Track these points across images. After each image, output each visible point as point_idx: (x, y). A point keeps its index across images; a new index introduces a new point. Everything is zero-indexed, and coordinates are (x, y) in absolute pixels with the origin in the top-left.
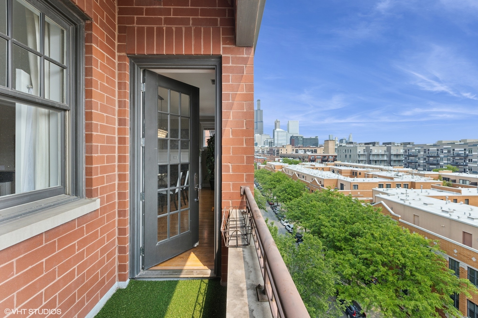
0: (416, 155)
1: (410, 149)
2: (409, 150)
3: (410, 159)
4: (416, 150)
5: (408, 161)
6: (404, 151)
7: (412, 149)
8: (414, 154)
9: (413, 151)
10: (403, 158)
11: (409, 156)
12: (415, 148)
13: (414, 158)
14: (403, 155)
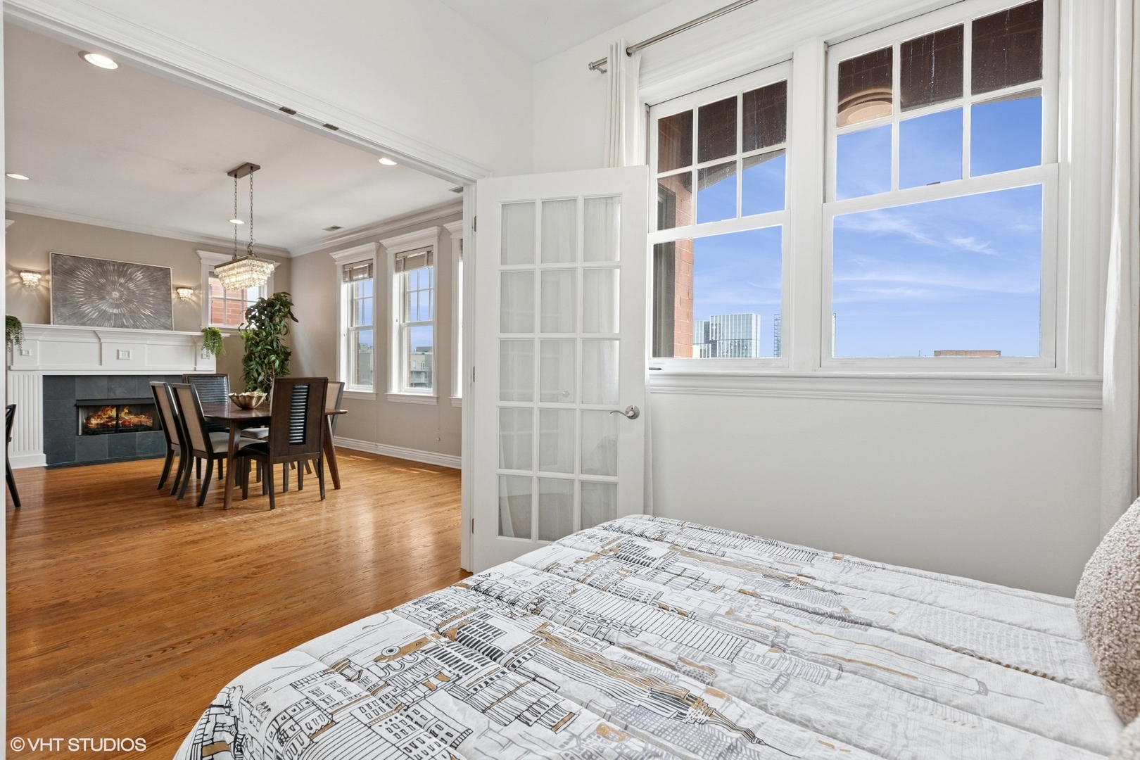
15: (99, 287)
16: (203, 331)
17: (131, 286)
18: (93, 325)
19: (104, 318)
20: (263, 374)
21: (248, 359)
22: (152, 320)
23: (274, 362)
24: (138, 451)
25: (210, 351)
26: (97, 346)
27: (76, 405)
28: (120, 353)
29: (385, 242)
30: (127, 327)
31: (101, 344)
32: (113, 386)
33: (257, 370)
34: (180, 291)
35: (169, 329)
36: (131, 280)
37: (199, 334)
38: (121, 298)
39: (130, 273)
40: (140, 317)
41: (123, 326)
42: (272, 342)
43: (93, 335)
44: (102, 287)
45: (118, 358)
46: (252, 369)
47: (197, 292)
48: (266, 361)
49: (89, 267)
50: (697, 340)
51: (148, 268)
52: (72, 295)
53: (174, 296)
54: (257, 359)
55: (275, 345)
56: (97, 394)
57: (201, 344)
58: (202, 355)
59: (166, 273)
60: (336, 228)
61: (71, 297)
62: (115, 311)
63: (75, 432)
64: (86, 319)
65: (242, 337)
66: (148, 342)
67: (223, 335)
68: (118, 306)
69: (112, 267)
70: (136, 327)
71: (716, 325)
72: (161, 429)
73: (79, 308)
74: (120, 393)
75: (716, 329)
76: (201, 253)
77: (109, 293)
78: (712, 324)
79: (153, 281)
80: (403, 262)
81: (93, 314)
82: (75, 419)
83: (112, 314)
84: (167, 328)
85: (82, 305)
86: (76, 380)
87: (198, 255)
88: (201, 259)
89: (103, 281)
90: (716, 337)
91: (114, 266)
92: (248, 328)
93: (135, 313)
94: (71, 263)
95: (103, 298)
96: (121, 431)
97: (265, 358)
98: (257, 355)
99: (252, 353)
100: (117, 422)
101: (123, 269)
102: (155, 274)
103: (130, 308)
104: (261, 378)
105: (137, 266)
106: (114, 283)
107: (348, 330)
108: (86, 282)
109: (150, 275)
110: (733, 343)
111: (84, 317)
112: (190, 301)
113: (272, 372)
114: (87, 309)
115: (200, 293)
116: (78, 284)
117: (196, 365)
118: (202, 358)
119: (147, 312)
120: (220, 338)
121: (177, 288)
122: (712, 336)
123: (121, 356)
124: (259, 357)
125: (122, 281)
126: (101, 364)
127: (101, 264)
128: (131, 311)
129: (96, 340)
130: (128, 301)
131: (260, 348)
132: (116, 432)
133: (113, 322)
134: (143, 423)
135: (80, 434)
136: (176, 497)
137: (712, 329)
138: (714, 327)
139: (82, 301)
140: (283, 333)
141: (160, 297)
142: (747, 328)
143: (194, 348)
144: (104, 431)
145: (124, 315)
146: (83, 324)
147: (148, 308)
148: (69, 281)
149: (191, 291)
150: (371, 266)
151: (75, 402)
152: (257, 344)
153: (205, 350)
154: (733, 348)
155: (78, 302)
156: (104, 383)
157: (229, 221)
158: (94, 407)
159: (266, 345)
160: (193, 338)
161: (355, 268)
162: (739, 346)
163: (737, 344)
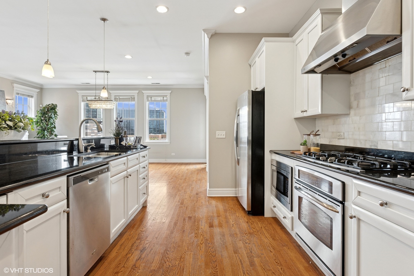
59: (3, 92)
71: (120, 114)
76: (15, 85)
88: (14, 87)
110: (127, 121)
154: (127, 123)
162: (130, 122)
163: (129, 122)
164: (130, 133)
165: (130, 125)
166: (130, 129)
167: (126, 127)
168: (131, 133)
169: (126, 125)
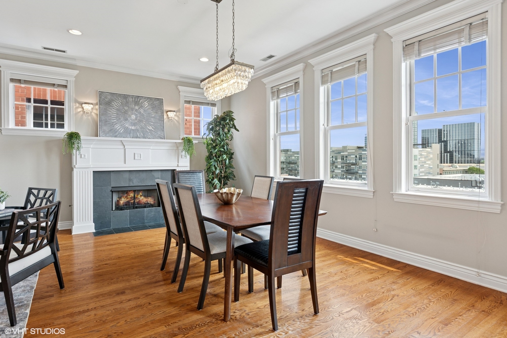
0: (296, 162)
1: (290, 156)
2: (289, 158)
3: (291, 167)
4: (295, 157)
5: (289, 168)
6: (285, 158)
7: (292, 156)
8: (294, 161)
9: (293, 158)
10: (285, 166)
11: (290, 163)
12: (295, 155)
13: (294, 165)
14: (285, 163)
15: (124, 112)
16: (182, 139)
17: (142, 111)
18: (121, 137)
19: (127, 133)
20: (218, 168)
21: (210, 157)
22: (153, 133)
23: (225, 160)
24: (146, 221)
25: (187, 153)
26: (123, 150)
27: (111, 191)
28: (136, 155)
29: (312, 61)
30: (139, 138)
31: (125, 149)
32: (132, 178)
33: (214, 166)
34: (169, 113)
35: (163, 139)
36: (142, 107)
37: (181, 141)
38: (136, 119)
39: (141, 102)
40: (147, 131)
41: (137, 137)
42: (223, 146)
43: (121, 143)
44: (126, 112)
45: (135, 159)
46: (212, 165)
47: (178, 114)
48: (220, 159)
49: (119, 99)
50: (433, 141)
51: (151, 99)
52: (110, 118)
53: (165, 117)
54: (215, 158)
55: (225, 148)
56: (123, 183)
57: (181, 148)
58: (182, 155)
59: (161, 101)
60: (271, 57)
61: (109, 119)
62: (133, 128)
63: (111, 208)
64: (117, 133)
65: (204, 143)
66: (151, 148)
67: (194, 142)
68: (134, 124)
69: (131, 99)
70: (144, 138)
71: (447, 131)
72: (159, 206)
73: (114, 126)
74: (136, 182)
75: (447, 134)
76: (181, 88)
77: (130, 116)
78: (444, 131)
79: (153, 107)
80: (330, 75)
81: (121, 130)
82: (111, 200)
83: (131, 129)
84: (161, 138)
85: (115, 124)
86: (112, 174)
87: (178, 89)
88: (180, 92)
89: (126, 108)
90: (447, 138)
91: (132, 98)
92: (208, 137)
93: (144, 129)
94: (109, 97)
95: (126, 120)
96: (136, 208)
97: (219, 157)
98: (214, 155)
99: (211, 154)
100: (134, 202)
101: (137, 100)
102: (155, 103)
103: (141, 125)
104: (218, 171)
105: (145, 98)
106: (132, 109)
107: (275, 135)
108: (117, 110)
109: (152, 103)
110: (460, 142)
111: (116, 132)
112: (174, 120)
113: (223, 167)
114: (117, 127)
115: (180, 115)
116: (113, 111)
117: (178, 163)
118: (182, 158)
119: (150, 128)
120: (192, 144)
121: (167, 112)
122: (444, 138)
123: (136, 158)
124: (216, 156)
125: (137, 108)
126: (125, 163)
127: (125, 97)
128: (142, 128)
129: (122, 147)
130: (140, 121)
131: (216, 150)
132: (134, 208)
133: (132, 135)
134: (148, 202)
135: (114, 209)
136: (176, 286)
137: (444, 134)
138: (445, 132)
139: (115, 122)
140: (230, 140)
141: (158, 117)
142: (471, 132)
143: (177, 151)
144: (127, 207)
145: (138, 130)
146: (116, 137)
147: (151, 125)
148: (108, 109)
149: (175, 113)
150: (297, 84)
151: (111, 189)
152: (214, 148)
153: (184, 152)
154: (460, 145)
155: (113, 122)
156: (127, 175)
157: (199, 59)
158: (122, 192)
159: (220, 148)
160: (176, 144)
161: (281, 88)
162: (465, 143)
163: (463, 142)
164: (465, 161)
165: (465, 148)
166: (465, 154)
167: (459, 151)
168: (467, 161)
169: (459, 148)
